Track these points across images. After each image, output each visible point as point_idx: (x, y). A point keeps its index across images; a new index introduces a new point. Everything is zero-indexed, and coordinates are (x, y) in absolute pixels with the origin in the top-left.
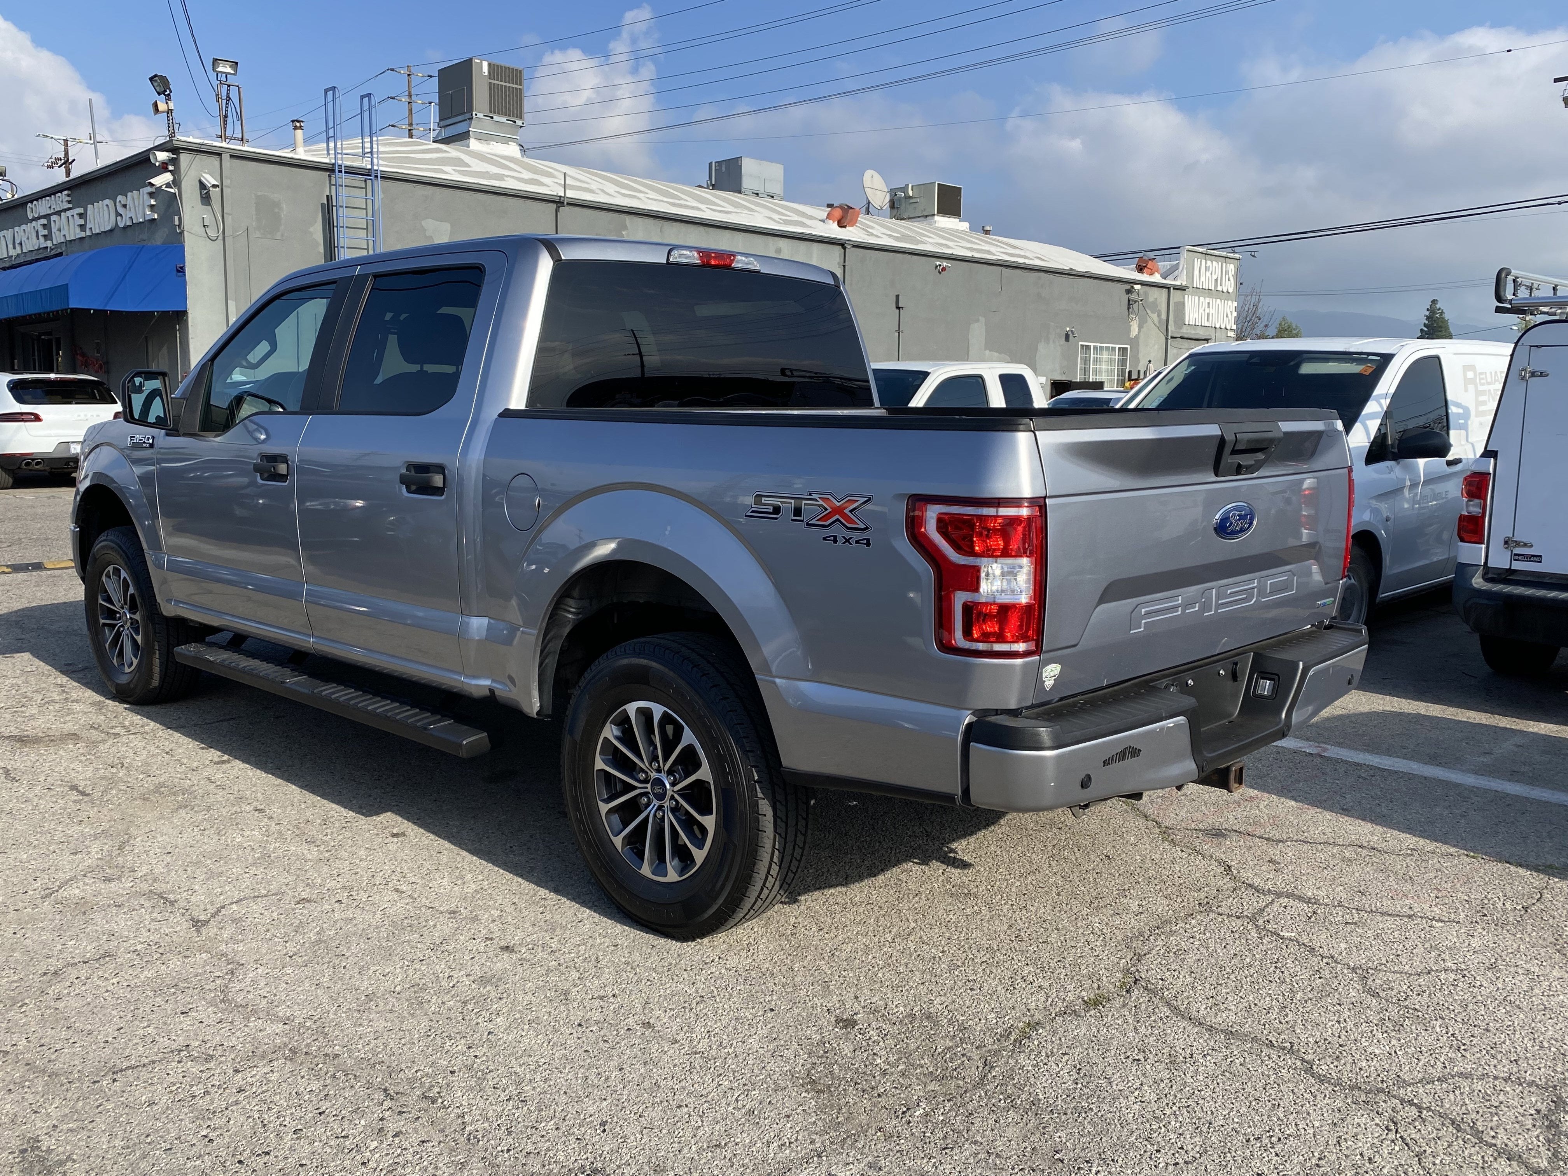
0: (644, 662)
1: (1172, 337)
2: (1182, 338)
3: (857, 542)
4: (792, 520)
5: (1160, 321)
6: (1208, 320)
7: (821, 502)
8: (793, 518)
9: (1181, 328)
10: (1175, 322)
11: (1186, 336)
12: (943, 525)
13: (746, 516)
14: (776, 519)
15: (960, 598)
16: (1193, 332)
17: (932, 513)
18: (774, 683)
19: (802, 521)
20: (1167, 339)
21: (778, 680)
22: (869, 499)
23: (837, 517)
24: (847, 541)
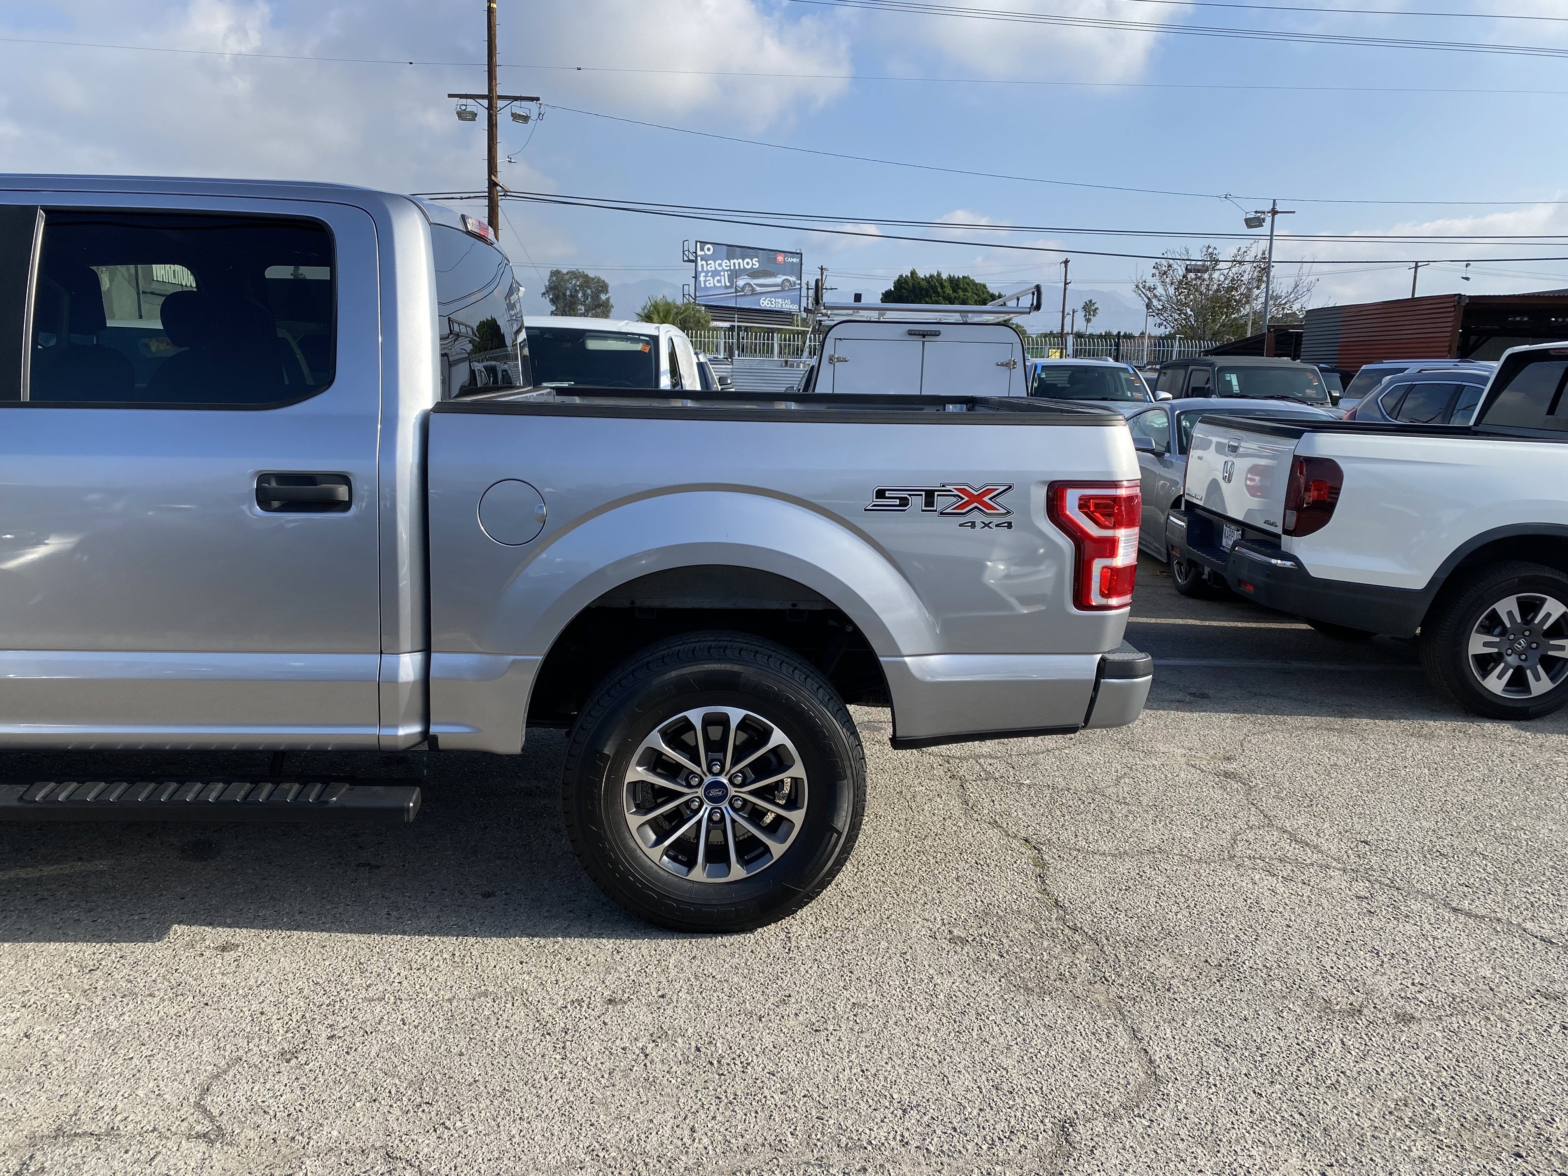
0: (736, 668)
1: (143, 292)
2: (152, 293)
3: (997, 526)
4: (923, 511)
5: (130, 275)
6: (175, 277)
7: (956, 493)
8: (924, 508)
9: (150, 284)
10: (144, 277)
11: (156, 292)
12: (1084, 504)
13: (866, 510)
14: (905, 510)
15: (1098, 565)
16: (162, 288)
17: (1072, 497)
18: (905, 663)
19: (936, 511)
20: (138, 294)
21: (907, 659)
22: (1010, 487)
23: (975, 504)
24: (986, 525)
